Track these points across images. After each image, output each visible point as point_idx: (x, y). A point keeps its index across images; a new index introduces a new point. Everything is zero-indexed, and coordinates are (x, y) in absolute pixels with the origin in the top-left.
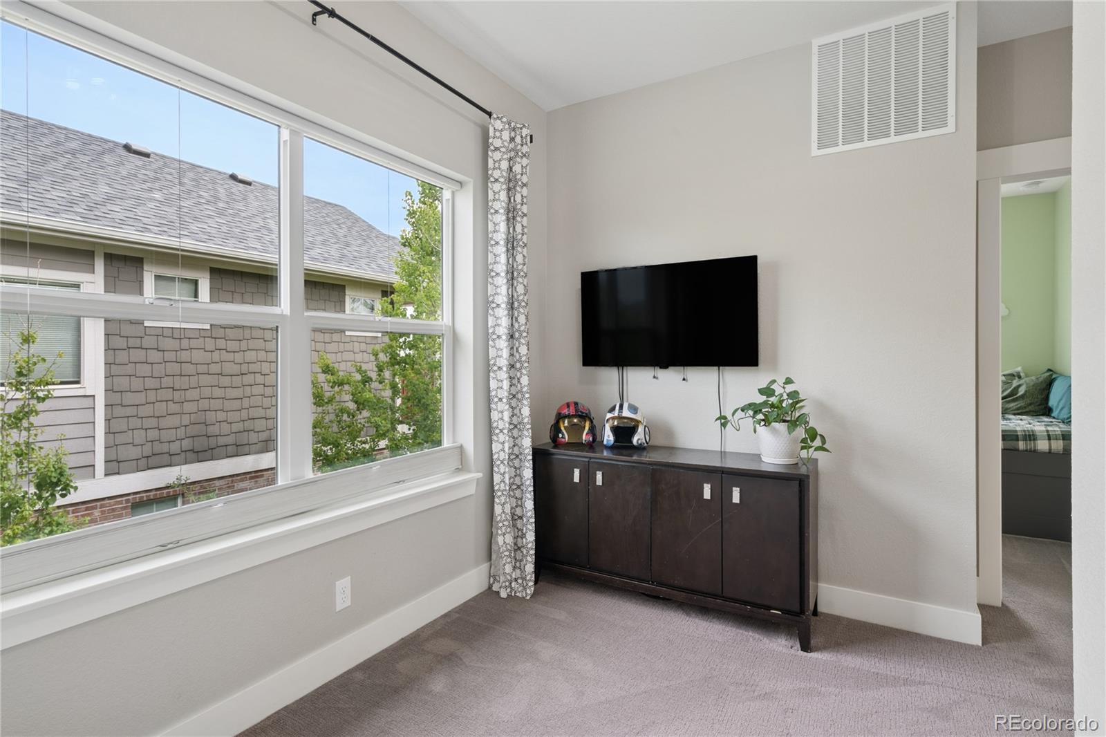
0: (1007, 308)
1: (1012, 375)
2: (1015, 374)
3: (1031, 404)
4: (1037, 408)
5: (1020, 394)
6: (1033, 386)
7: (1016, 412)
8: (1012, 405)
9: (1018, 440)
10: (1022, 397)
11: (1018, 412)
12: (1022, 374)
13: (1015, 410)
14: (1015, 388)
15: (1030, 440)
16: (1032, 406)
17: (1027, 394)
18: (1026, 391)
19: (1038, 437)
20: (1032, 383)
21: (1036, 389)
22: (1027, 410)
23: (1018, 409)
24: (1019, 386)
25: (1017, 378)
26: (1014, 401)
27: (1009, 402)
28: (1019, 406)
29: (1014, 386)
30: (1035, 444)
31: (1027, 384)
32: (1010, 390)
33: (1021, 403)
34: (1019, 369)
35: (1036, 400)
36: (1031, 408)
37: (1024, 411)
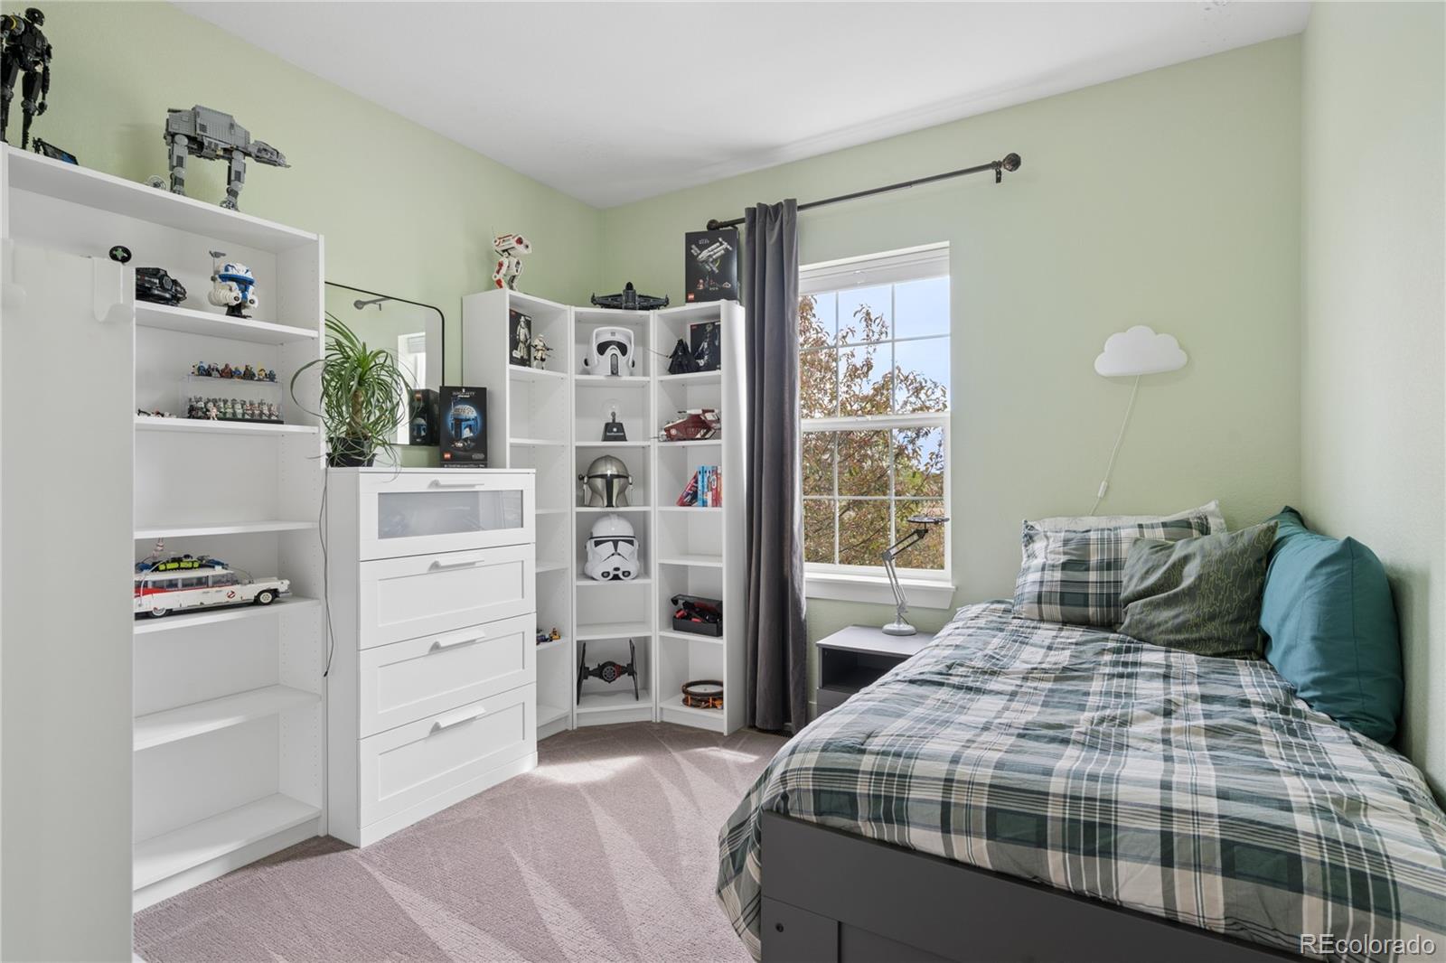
0: (1181, 347)
1: (1186, 524)
2: (1193, 521)
3: (1212, 617)
4: (1228, 631)
5: (1187, 582)
6: (1220, 561)
7: (1172, 637)
8: (1165, 615)
9: (1041, 843)
10: (1191, 593)
11: (1180, 637)
12: (1213, 523)
13: (1171, 632)
14: (1174, 565)
15: (1090, 853)
16: (1216, 623)
17: (1204, 586)
18: (1200, 578)
19: (1124, 842)
20: (1217, 554)
21: (1227, 572)
22: (1203, 634)
23: (1178, 629)
24: (1186, 559)
25: (1195, 533)
26: (1169, 603)
27: (1157, 606)
28: (1181, 618)
29: (1174, 557)
30: (1106, 872)
31: (1204, 557)
32: (1164, 568)
33: (1184, 613)
34: (1212, 506)
35: (1226, 606)
36: (1212, 629)
37: (1195, 635)
